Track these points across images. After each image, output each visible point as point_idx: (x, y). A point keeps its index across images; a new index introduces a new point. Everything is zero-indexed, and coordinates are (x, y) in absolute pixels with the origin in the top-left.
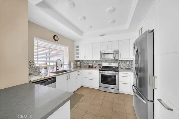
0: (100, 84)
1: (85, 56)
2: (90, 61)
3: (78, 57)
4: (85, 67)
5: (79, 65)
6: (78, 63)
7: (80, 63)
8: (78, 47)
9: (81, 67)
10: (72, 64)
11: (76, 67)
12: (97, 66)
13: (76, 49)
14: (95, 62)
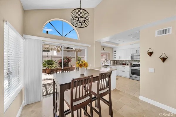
0: (130, 75)
1: (120, 57)
2: (124, 60)
3: (115, 58)
4: (120, 64)
5: (116, 63)
6: (115, 61)
7: (117, 61)
8: (115, 51)
9: (117, 64)
10: (112, 62)
11: (114, 64)
12: (129, 64)
13: (114, 52)
14: (127, 61)
